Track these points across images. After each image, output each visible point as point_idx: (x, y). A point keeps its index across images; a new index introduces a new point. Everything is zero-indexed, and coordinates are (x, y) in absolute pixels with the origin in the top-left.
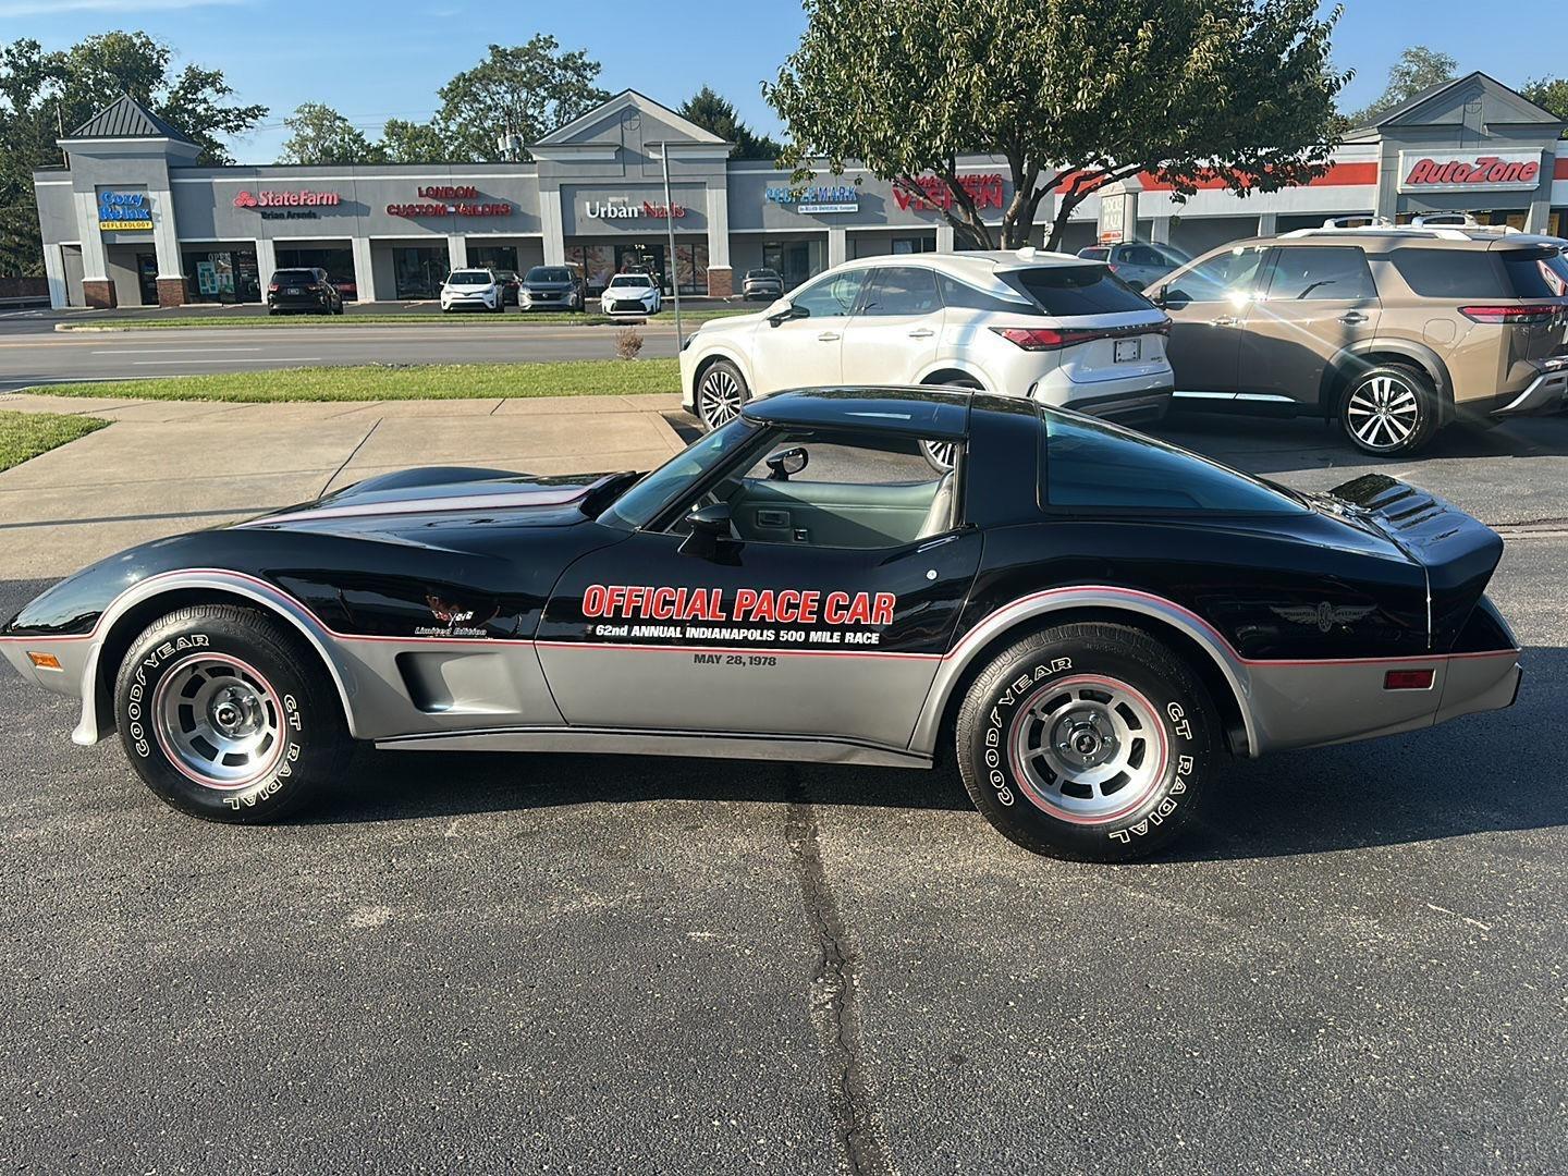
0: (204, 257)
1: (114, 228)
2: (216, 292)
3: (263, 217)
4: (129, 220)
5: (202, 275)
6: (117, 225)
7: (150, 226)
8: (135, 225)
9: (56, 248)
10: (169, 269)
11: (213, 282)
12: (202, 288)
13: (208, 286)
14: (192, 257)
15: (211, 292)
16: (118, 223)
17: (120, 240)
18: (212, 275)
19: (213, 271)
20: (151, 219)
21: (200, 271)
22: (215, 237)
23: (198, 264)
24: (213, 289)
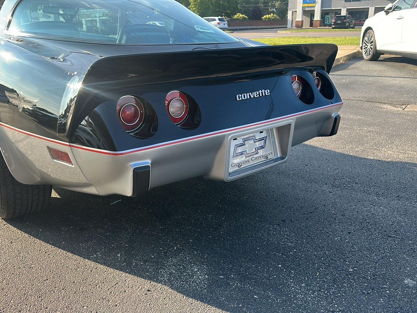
0: (327, 14)
1: (306, 6)
2: (329, 24)
3: (345, 2)
4: (310, 3)
5: (326, 19)
6: (306, 5)
7: (315, 5)
8: (311, 5)
9: (291, 12)
10: (317, 17)
11: (329, 21)
12: (325, 22)
13: (327, 22)
14: (324, 14)
15: (328, 24)
16: (307, 4)
17: (307, 9)
18: (329, 19)
19: (329, 18)
20: (315, 3)
21: (326, 18)
22: (331, 8)
23: (326, 16)
24: (328, 23)
